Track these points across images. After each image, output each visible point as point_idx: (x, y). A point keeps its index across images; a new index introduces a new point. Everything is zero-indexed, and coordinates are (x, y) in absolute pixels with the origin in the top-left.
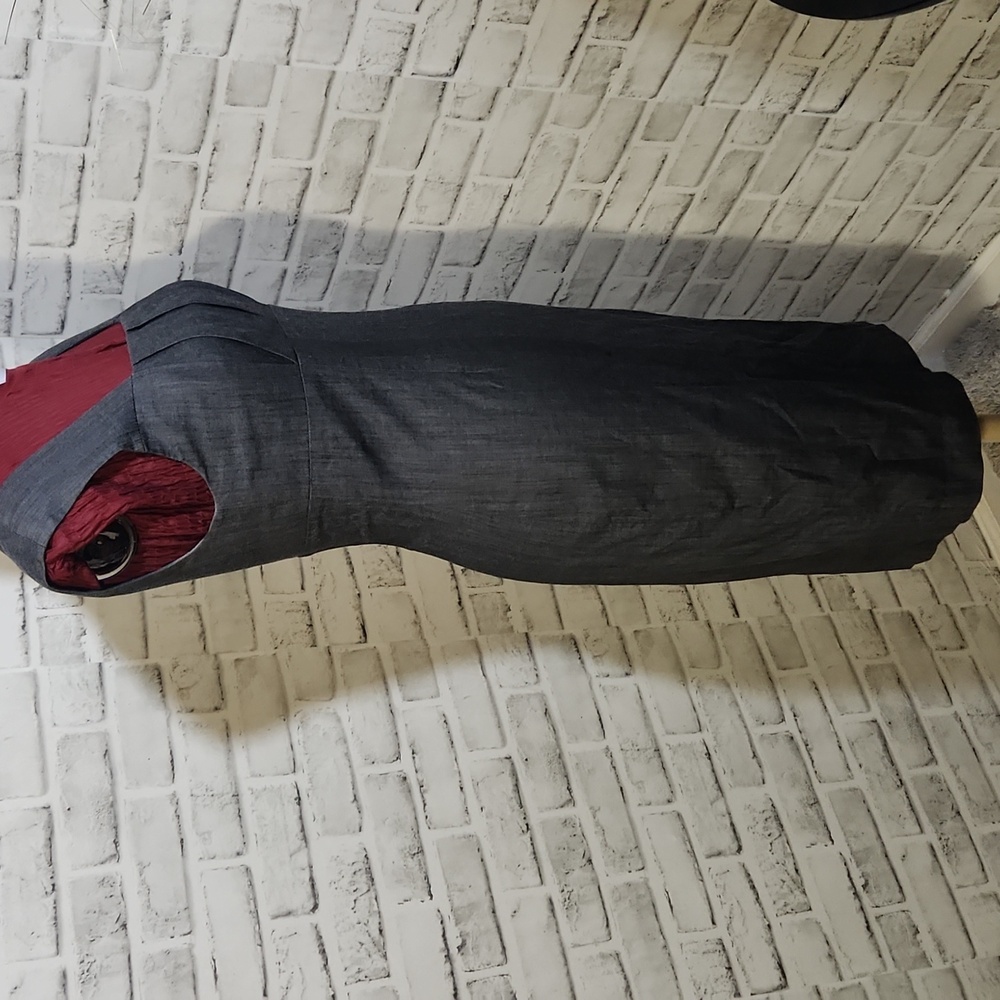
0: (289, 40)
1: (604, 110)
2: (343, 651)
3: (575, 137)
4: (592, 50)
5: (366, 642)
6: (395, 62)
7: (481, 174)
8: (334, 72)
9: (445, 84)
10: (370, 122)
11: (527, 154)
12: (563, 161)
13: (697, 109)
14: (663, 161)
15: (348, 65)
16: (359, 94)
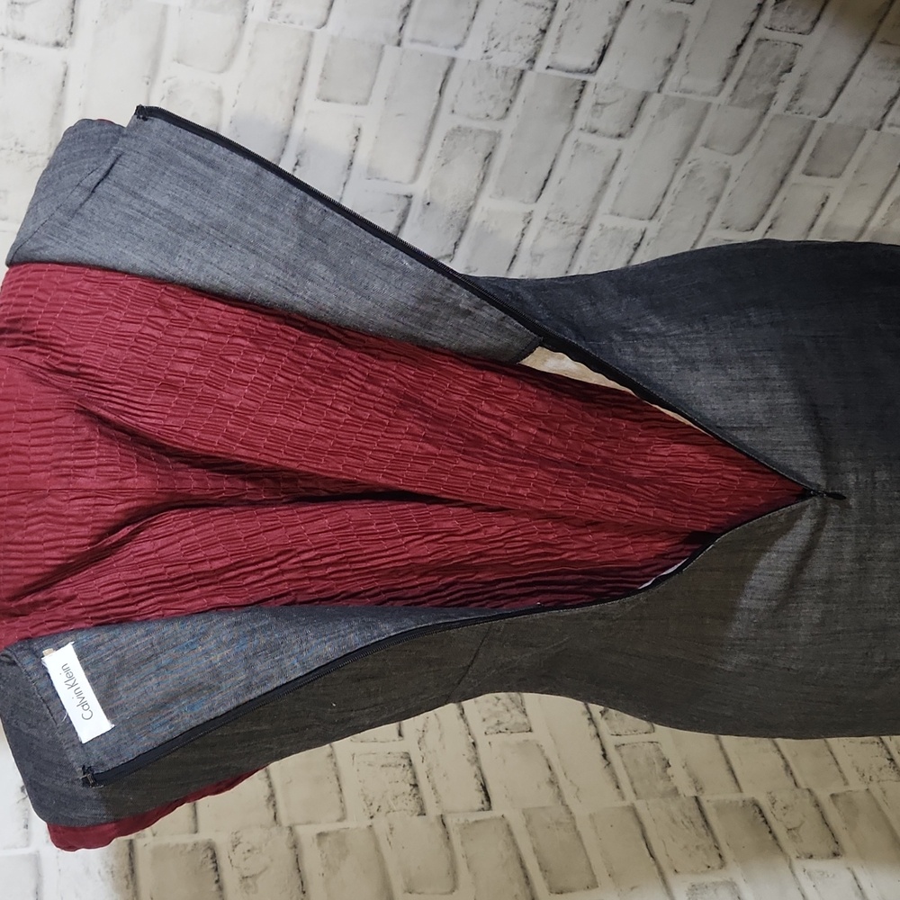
0: (403, 10)
1: (765, 130)
2: (462, 821)
3: (727, 166)
4: (764, 46)
5: (490, 808)
6: (529, 49)
7: (612, 213)
8: (453, 60)
9: (584, 83)
10: (490, 133)
11: (669, 186)
12: (709, 200)
13: (872, 135)
14: (823, 205)
15: (471, 52)
16: (481, 93)
